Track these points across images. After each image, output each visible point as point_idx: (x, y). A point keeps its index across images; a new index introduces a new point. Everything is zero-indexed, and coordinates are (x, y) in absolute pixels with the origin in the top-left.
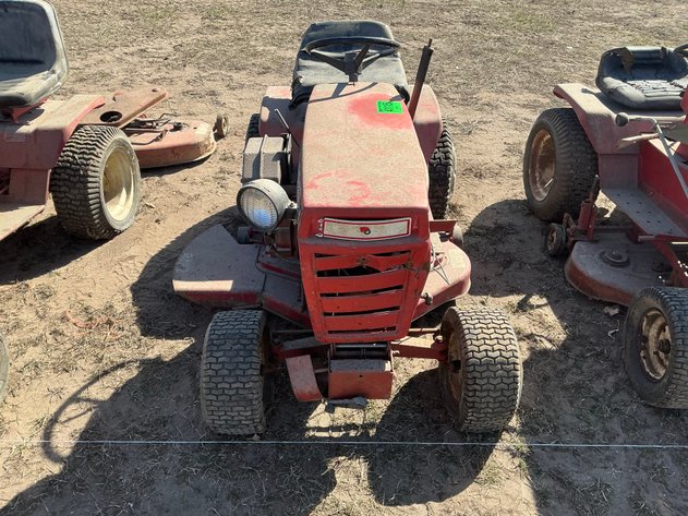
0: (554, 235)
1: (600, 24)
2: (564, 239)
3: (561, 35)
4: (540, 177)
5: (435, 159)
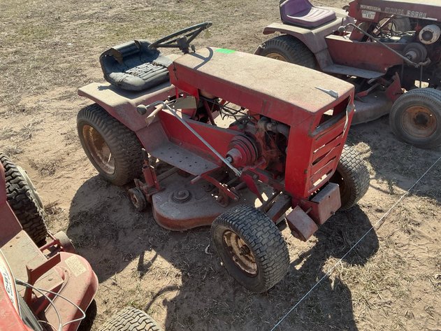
0: (135, 196)
1: (80, 22)
2: (143, 197)
3: (59, 36)
4: (102, 156)
5: (10, 192)
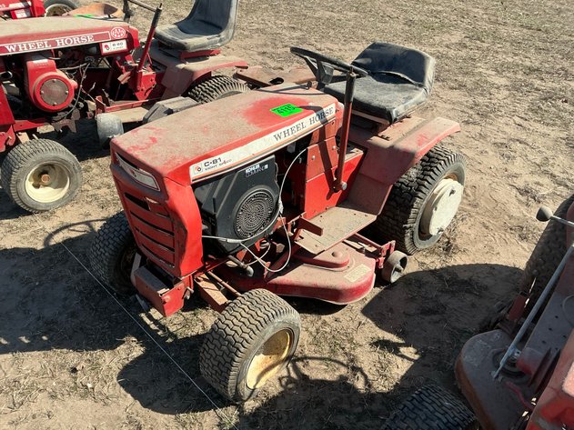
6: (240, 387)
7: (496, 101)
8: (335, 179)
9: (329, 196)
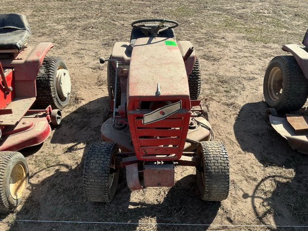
6: (10, 199)
7: (63, 36)
8: (4, 87)
9: (5, 97)
